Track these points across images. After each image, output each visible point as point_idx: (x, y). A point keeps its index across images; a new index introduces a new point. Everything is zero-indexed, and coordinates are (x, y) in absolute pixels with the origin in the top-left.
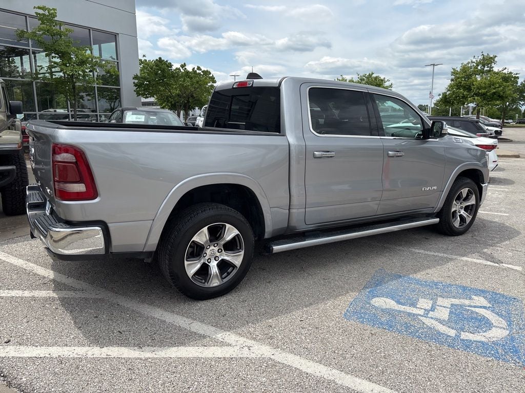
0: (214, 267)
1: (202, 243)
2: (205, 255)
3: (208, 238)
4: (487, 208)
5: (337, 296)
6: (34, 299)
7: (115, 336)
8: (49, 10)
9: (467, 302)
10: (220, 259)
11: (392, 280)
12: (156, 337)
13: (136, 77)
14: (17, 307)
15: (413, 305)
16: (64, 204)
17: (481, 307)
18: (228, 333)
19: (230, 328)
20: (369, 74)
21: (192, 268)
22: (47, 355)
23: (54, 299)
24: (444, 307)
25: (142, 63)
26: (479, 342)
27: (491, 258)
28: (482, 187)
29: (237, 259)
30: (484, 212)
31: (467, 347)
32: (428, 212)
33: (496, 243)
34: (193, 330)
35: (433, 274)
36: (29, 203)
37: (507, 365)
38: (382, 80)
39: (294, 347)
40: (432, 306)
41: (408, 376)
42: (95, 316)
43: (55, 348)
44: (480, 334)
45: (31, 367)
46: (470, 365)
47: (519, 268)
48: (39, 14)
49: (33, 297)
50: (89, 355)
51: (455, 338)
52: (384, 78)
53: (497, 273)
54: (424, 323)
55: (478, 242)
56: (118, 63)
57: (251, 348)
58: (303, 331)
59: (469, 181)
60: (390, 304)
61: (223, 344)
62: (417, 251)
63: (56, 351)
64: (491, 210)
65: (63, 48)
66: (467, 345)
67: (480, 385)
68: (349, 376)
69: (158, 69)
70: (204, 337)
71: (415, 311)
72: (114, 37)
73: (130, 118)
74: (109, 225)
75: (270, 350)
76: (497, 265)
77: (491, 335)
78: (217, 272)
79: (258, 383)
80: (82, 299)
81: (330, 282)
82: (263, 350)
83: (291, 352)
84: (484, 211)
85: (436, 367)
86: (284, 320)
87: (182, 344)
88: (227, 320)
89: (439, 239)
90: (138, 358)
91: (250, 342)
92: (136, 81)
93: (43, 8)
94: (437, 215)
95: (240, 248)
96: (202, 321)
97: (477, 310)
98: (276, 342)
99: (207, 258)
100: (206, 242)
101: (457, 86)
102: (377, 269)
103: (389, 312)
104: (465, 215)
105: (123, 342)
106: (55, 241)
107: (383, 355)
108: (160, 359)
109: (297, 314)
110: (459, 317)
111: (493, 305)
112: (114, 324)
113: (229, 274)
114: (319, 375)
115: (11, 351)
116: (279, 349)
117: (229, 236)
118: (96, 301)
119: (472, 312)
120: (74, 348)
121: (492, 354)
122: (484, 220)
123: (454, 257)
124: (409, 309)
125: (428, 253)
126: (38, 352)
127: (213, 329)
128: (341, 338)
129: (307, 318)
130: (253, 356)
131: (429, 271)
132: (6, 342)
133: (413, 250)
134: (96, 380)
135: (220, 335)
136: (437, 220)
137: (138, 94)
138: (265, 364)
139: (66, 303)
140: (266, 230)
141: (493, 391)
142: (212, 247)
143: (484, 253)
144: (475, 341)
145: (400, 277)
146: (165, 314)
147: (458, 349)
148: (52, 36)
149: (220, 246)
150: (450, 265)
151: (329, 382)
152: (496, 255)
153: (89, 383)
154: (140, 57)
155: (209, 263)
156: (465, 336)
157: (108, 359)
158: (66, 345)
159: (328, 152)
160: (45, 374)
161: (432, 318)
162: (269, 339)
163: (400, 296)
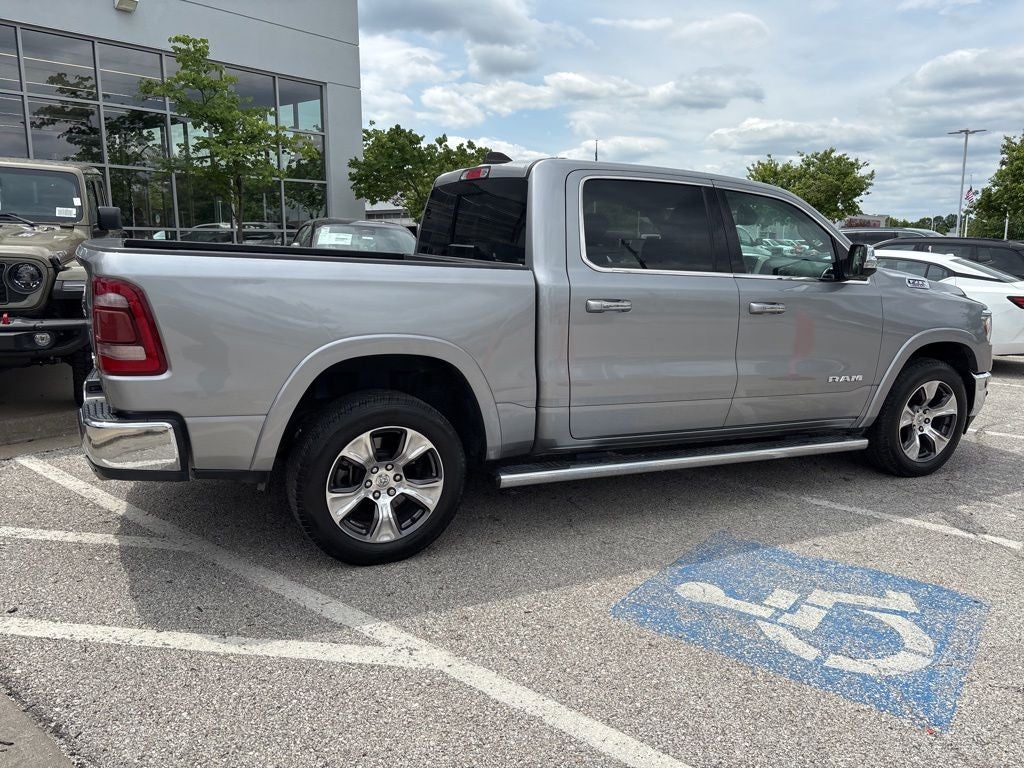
0: (384, 507)
1: (361, 462)
2: (368, 484)
3: (371, 453)
4: (1009, 426)
5: (615, 574)
6: (79, 546)
7: (189, 615)
8: (195, 42)
9: (870, 601)
10: (397, 493)
11: (737, 552)
12: (258, 622)
13: (354, 163)
14: (47, 557)
15: (758, 600)
16: (110, 381)
17: (895, 612)
18: (384, 624)
19: (391, 616)
20: (825, 153)
21: (340, 506)
22: (67, 637)
23: (111, 548)
24: (818, 607)
25: (370, 135)
26: (859, 675)
27: (967, 524)
28: (974, 380)
29: (429, 495)
30: (998, 434)
31: (829, 681)
32: (847, 426)
33: (994, 494)
34: (327, 615)
35: (827, 547)
36: (88, 383)
37: (896, 721)
38: (852, 164)
39: (494, 655)
40: (796, 603)
41: (685, 723)
42: (169, 579)
43: (84, 626)
44: (868, 661)
45: (35, 654)
46: (818, 714)
47: (1014, 545)
48: (179, 49)
49: (80, 542)
50: (135, 642)
51: (811, 664)
52: (857, 160)
53: (965, 552)
54: (762, 633)
55: (955, 490)
56: (323, 136)
57: (414, 652)
58: (522, 631)
59: (943, 366)
60: (714, 594)
61: (367, 641)
62: (815, 502)
63: (82, 632)
64: (1014, 431)
65: (218, 112)
66: (831, 678)
67: (822, 751)
68: (573, 712)
69: (394, 148)
70: (340, 627)
71: (755, 610)
72: (318, 90)
73: (326, 238)
74: (188, 420)
75: (448, 658)
76: (971, 536)
77: (892, 665)
78: (391, 516)
79: (403, 710)
80: (157, 551)
81: (612, 550)
82: (434, 658)
83: (486, 664)
84: (998, 431)
85: (747, 711)
86: (496, 608)
87: (298, 636)
88: (393, 602)
89: (871, 481)
90: (214, 654)
91: (416, 642)
92: (354, 171)
93: (185, 41)
94: (866, 433)
95: (437, 476)
96: (347, 602)
97: (884, 617)
98: (464, 644)
99: (373, 489)
100: (369, 460)
101: (1014, 176)
102: (716, 530)
103: (704, 610)
104: (933, 437)
105: (198, 626)
106: (95, 446)
107: (654, 682)
108: (249, 658)
109: (525, 600)
110: (843, 628)
111: (923, 611)
112: (196, 596)
113: (414, 521)
114: (517, 705)
115: (14, 626)
116: (465, 658)
117: (413, 451)
118: (178, 555)
119: (873, 620)
120: (114, 628)
121: (875, 699)
122: (989, 449)
123: (887, 516)
124: (745, 607)
125: (838, 506)
126: (55, 630)
127: (361, 615)
128: (587, 648)
129: (540, 609)
130: (413, 665)
131: (822, 540)
132: (10, 612)
133: (808, 499)
134: (132, 682)
135: (368, 627)
136: (865, 442)
137: (359, 196)
138: (427, 681)
139: (129, 556)
140: (490, 443)
141: (842, 765)
142: (382, 471)
143: (956, 513)
144: (849, 673)
145: (756, 547)
146: (288, 584)
147: (809, 683)
148: (201, 90)
149: (397, 469)
150: (871, 532)
151: (531, 719)
152: (979, 518)
153: (119, 685)
154: (366, 126)
155: (377, 498)
156: (833, 661)
157: (164, 650)
158: (104, 623)
159: (618, 301)
160: (54, 666)
161: (783, 625)
162: (454, 641)
163: (740, 583)
